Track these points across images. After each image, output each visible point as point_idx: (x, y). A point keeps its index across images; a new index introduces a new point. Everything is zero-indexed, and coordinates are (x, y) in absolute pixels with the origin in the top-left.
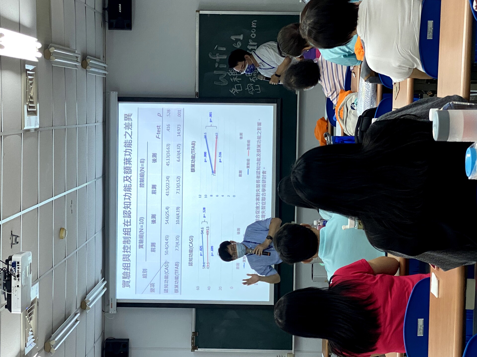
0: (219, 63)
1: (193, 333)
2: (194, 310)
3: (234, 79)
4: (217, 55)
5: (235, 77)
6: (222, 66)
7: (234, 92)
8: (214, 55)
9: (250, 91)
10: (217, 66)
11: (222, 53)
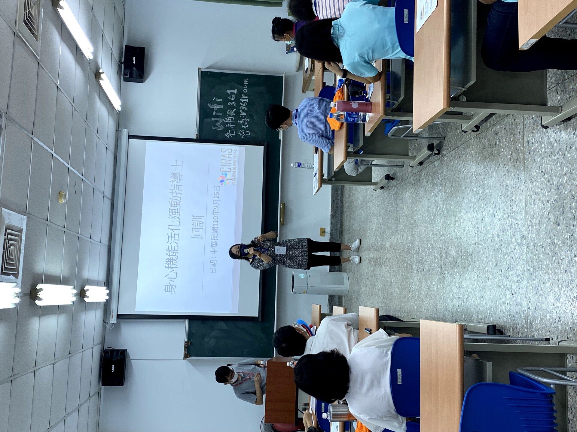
0: (216, 112)
1: (186, 342)
2: (187, 321)
3: (228, 125)
4: (215, 105)
5: (229, 123)
6: (218, 114)
7: (229, 136)
8: (212, 104)
9: (242, 135)
10: (214, 114)
11: (219, 104)
